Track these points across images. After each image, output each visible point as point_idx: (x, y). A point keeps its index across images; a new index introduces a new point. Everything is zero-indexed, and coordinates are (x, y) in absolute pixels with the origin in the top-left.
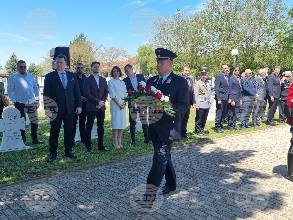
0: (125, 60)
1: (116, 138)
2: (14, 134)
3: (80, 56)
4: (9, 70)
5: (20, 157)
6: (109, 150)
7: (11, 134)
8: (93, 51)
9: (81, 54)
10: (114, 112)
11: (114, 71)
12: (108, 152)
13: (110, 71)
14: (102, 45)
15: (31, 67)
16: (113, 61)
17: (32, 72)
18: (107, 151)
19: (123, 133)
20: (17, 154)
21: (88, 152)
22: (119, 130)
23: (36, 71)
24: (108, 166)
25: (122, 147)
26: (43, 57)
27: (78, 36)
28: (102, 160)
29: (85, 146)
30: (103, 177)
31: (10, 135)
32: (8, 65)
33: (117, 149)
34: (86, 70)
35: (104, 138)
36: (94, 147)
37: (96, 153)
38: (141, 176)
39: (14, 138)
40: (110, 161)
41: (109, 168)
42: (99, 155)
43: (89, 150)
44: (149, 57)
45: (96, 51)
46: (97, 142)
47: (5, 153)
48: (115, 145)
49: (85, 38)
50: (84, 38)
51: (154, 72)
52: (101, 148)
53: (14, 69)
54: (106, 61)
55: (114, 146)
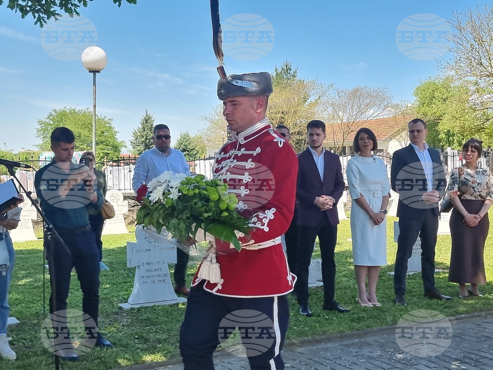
0: (385, 117)
1: (363, 286)
2: (156, 272)
3: (282, 113)
4: (139, 148)
5: (167, 317)
6: (347, 311)
7: (149, 270)
8: (312, 99)
9: (285, 109)
10: (358, 229)
11: (360, 137)
12: (347, 315)
13: (350, 142)
14: (331, 86)
15: (182, 140)
16: (358, 120)
17: (184, 150)
18: (343, 311)
19: (380, 276)
20: (161, 312)
21: (303, 311)
22: (369, 268)
23: (191, 148)
24: (346, 342)
25: (379, 305)
26: (206, 119)
27: (279, 71)
28: (332, 330)
29: (297, 302)
30: (335, 362)
31: (149, 274)
32: (136, 139)
33: (365, 310)
34: (297, 143)
35: (336, 287)
36: (316, 304)
37: (319, 316)
38: (420, 366)
39: (156, 280)
40: (349, 332)
41: (348, 346)
42: (327, 319)
43: (305, 309)
44: (442, 107)
45: (319, 99)
46: (322, 293)
47: (139, 309)
48: (360, 301)
49: (295, 72)
50: (292, 72)
51: (455, 141)
52: (330, 305)
53: (147, 146)
54: (342, 120)
55: (358, 303)
